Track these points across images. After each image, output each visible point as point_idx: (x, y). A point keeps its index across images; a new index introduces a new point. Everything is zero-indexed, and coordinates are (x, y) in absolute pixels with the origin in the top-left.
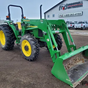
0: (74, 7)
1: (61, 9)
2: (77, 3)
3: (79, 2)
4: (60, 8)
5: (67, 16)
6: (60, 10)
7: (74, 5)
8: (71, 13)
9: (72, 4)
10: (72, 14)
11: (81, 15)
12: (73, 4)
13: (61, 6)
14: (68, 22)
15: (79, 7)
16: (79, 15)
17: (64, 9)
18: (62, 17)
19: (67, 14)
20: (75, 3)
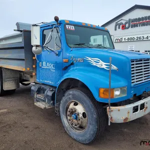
0: (143, 25)
2: (149, 17)
4: (117, 26)
5: (131, 40)
7: (144, 21)
8: (137, 36)
9: (139, 19)
10: (140, 38)
12: (142, 19)
13: (119, 23)
17: (124, 27)
18: (121, 42)
19: (130, 37)
20: (146, 18)
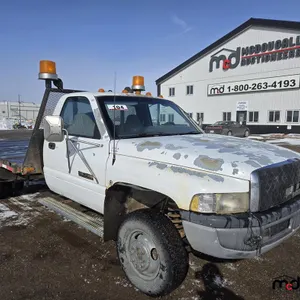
1: (218, 66)
2: (278, 42)
3: (285, 40)
5: (240, 90)
6: (211, 70)
7: (267, 51)
8: (254, 82)
9: (258, 48)
10: (259, 85)
11: (297, 85)
12: (264, 47)
14: (245, 112)
15: (285, 57)
16: (288, 87)
18: (222, 94)
19: (239, 84)
20: (270, 45)
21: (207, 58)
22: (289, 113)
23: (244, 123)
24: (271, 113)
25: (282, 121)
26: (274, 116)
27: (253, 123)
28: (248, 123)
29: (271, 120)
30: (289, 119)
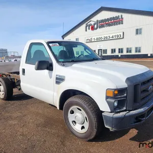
0: (109, 25)
1: (89, 29)
3: (116, 17)
5: (99, 40)
6: (86, 31)
7: (110, 22)
8: (104, 36)
9: (105, 20)
10: (106, 37)
11: (122, 37)
12: (108, 20)
13: (89, 24)
14: (101, 50)
15: (117, 24)
16: (119, 38)
19: (98, 37)
21: (84, 25)
22: (119, 49)
23: (101, 54)
24: (112, 50)
25: (117, 53)
26: (113, 51)
27: (105, 55)
28: (103, 55)
29: (112, 53)
30: (119, 52)
